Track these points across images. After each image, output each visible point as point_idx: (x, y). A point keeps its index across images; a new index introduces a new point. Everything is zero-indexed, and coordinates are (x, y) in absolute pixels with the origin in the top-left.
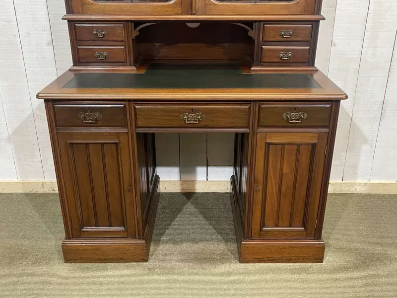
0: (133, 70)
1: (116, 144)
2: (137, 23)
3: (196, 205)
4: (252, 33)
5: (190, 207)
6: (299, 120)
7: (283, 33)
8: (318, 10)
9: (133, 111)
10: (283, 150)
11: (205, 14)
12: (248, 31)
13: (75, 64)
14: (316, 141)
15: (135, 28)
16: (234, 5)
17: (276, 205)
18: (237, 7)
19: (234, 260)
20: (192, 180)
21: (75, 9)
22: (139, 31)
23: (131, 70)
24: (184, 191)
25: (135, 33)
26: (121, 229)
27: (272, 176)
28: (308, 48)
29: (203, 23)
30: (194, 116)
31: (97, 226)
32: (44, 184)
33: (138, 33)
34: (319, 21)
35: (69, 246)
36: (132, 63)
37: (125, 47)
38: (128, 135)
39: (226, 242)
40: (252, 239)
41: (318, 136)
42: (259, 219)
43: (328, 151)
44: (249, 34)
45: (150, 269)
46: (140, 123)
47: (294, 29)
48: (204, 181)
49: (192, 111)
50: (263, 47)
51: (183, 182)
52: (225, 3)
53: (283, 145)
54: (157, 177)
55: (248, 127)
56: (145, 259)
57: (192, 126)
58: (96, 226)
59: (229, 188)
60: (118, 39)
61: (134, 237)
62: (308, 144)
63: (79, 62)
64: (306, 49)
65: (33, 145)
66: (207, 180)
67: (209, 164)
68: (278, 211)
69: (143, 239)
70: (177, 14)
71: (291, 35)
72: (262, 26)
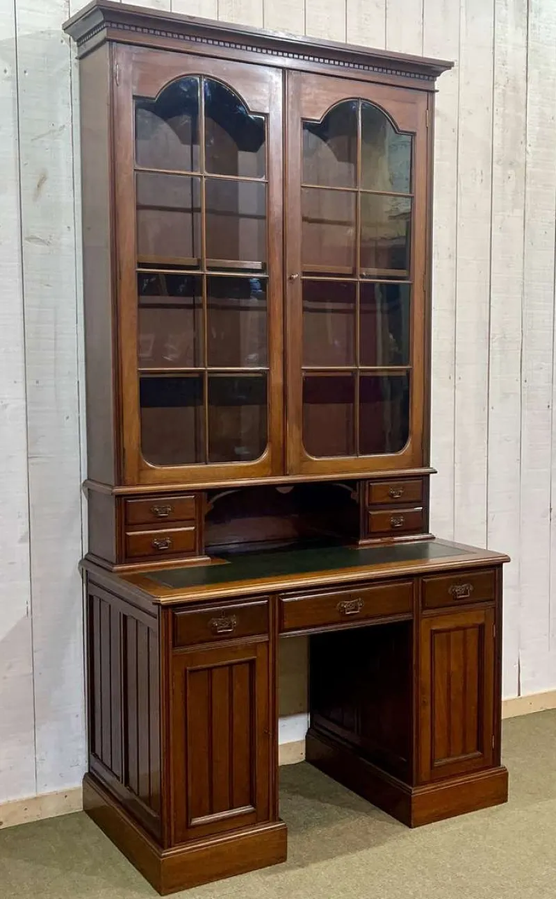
0: (206, 561)
1: (251, 661)
4: (354, 496)
6: (467, 594)
7: (392, 492)
8: (425, 462)
9: (277, 608)
10: (448, 639)
11: (300, 474)
12: (350, 492)
13: (119, 560)
14: (483, 621)
15: (208, 500)
16: (334, 461)
18: (338, 463)
19: (400, 827)
21: (128, 478)
22: (214, 503)
25: (206, 509)
26: (247, 809)
29: (297, 486)
33: (213, 507)
34: (429, 475)
36: (204, 551)
37: (195, 528)
38: (268, 645)
40: (422, 784)
41: (485, 614)
42: (430, 749)
43: (496, 631)
44: (351, 496)
46: (285, 625)
47: (404, 487)
49: (350, 597)
50: (370, 512)
52: (322, 459)
53: (448, 631)
58: (210, 814)
60: (187, 516)
61: (266, 820)
62: (474, 626)
63: (127, 557)
64: (418, 511)
70: (265, 476)
71: (401, 494)
72: (367, 486)
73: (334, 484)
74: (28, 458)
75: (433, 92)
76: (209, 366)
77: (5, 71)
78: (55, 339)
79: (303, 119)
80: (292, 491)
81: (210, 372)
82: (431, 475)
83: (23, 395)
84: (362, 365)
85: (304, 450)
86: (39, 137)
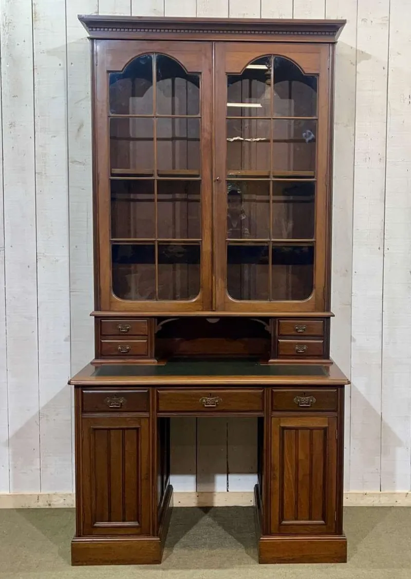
1: (137, 429)
2: (160, 319)
3: (215, 517)
4: (268, 328)
5: (207, 519)
6: (309, 404)
7: (297, 328)
8: (328, 309)
9: (155, 397)
10: (297, 435)
11: (224, 310)
12: (265, 326)
13: (97, 357)
14: (327, 425)
15: (158, 323)
16: (251, 303)
17: (294, 496)
18: (254, 305)
20: (211, 491)
21: (103, 307)
22: (162, 326)
23: (153, 362)
24: (201, 505)
25: (158, 328)
26: (135, 524)
27: (288, 462)
28: (322, 341)
29: (223, 318)
30: (213, 400)
31: (110, 521)
32: (40, 496)
33: (161, 328)
34: (330, 318)
35: (79, 544)
36: (153, 356)
37: (148, 341)
38: (149, 419)
39: (246, 547)
40: (271, 534)
41: (329, 421)
42: (278, 510)
43: (339, 434)
44: (265, 328)
45: (164, 569)
46: (161, 408)
47: (307, 325)
48: (225, 492)
49: (211, 395)
50: (279, 340)
51: (199, 494)
52: (242, 301)
53: (297, 429)
54: (170, 487)
55: (262, 411)
56: (158, 561)
57: (211, 410)
58: (108, 521)
59: (253, 501)
60: (142, 333)
61: (148, 535)
62: (319, 428)
63: (102, 355)
64: (319, 343)
65: (34, 449)
66: (228, 491)
67: (230, 470)
68: (296, 503)
69: (157, 536)
70: (198, 311)
71: (304, 330)
72: (277, 322)
73: (252, 319)
74: (70, 292)
75: (334, 43)
76: (159, 237)
77: (60, 65)
78: (87, 221)
79: (227, 73)
80: (218, 322)
81: (159, 242)
82: (331, 318)
83: (68, 255)
84: (274, 238)
85: (227, 294)
86: (80, 101)
